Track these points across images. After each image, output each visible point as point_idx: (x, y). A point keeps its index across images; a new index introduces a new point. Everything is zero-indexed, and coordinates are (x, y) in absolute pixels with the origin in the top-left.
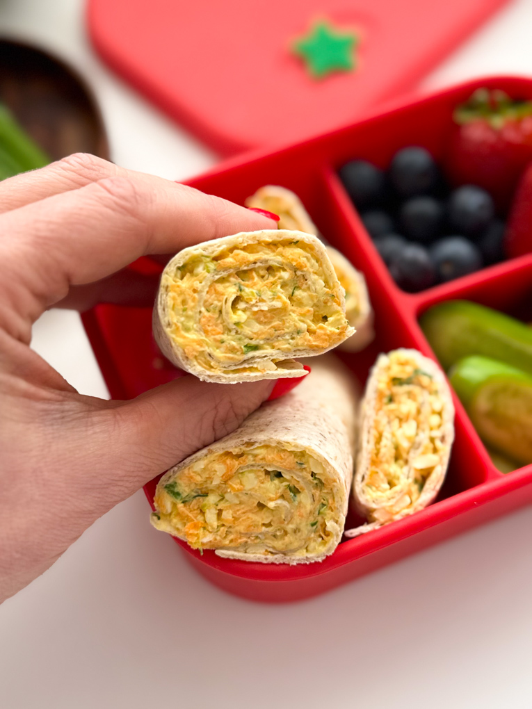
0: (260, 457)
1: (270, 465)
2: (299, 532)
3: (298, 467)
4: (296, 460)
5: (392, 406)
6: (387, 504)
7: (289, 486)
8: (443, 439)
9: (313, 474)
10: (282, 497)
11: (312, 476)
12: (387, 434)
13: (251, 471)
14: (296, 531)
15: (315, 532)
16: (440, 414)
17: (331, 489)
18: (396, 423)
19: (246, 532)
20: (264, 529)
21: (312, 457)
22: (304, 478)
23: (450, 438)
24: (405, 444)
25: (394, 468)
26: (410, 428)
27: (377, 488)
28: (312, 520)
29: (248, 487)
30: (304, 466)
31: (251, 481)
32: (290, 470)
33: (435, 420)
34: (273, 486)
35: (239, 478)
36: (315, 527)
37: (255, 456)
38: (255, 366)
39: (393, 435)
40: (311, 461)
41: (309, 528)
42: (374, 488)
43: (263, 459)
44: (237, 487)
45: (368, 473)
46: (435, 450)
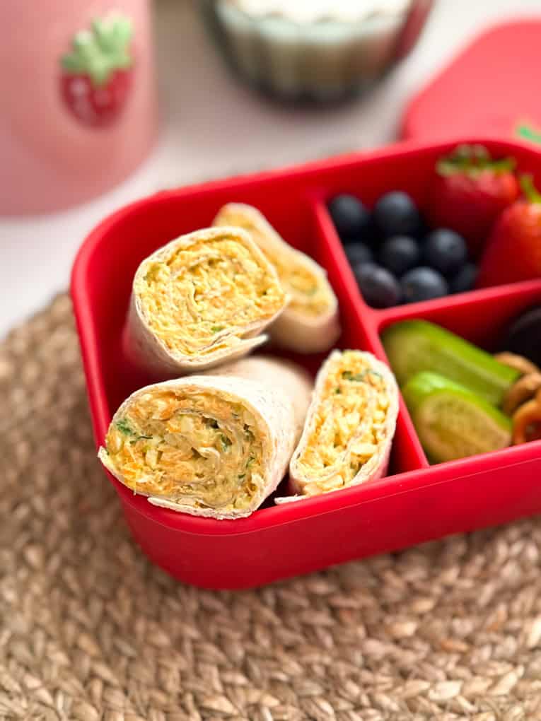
0: (199, 403)
1: (207, 413)
2: (227, 482)
3: (232, 418)
4: (231, 411)
5: (339, 396)
6: (317, 479)
7: (222, 435)
8: (385, 432)
9: (246, 427)
10: (215, 446)
11: (245, 428)
12: (329, 420)
13: (191, 416)
14: (225, 481)
15: (242, 485)
16: (385, 411)
17: (261, 444)
18: (340, 412)
19: (179, 479)
20: (196, 479)
21: (246, 409)
22: (236, 430)
23: (391, 433)
24: (345, 431)
25: (330, 451)
26: (353, 418)
27: (311, 465)
28: (240, 472)
29: (184, 429)
30: (238, 418)
31: (188, 425)
32: (224, 421)
33: (380, 414)
34: (208, 433)
35: (177, 420)
36: (242, 480)
37: (195, 401)
38: (223, 343)
39: (335, 421)
40: (245, 412)
41: (237, 479)
42: (308, 465)
43: (202, 405)
44: (175, 427)
45: (304, 451)
46: (376, 442)
